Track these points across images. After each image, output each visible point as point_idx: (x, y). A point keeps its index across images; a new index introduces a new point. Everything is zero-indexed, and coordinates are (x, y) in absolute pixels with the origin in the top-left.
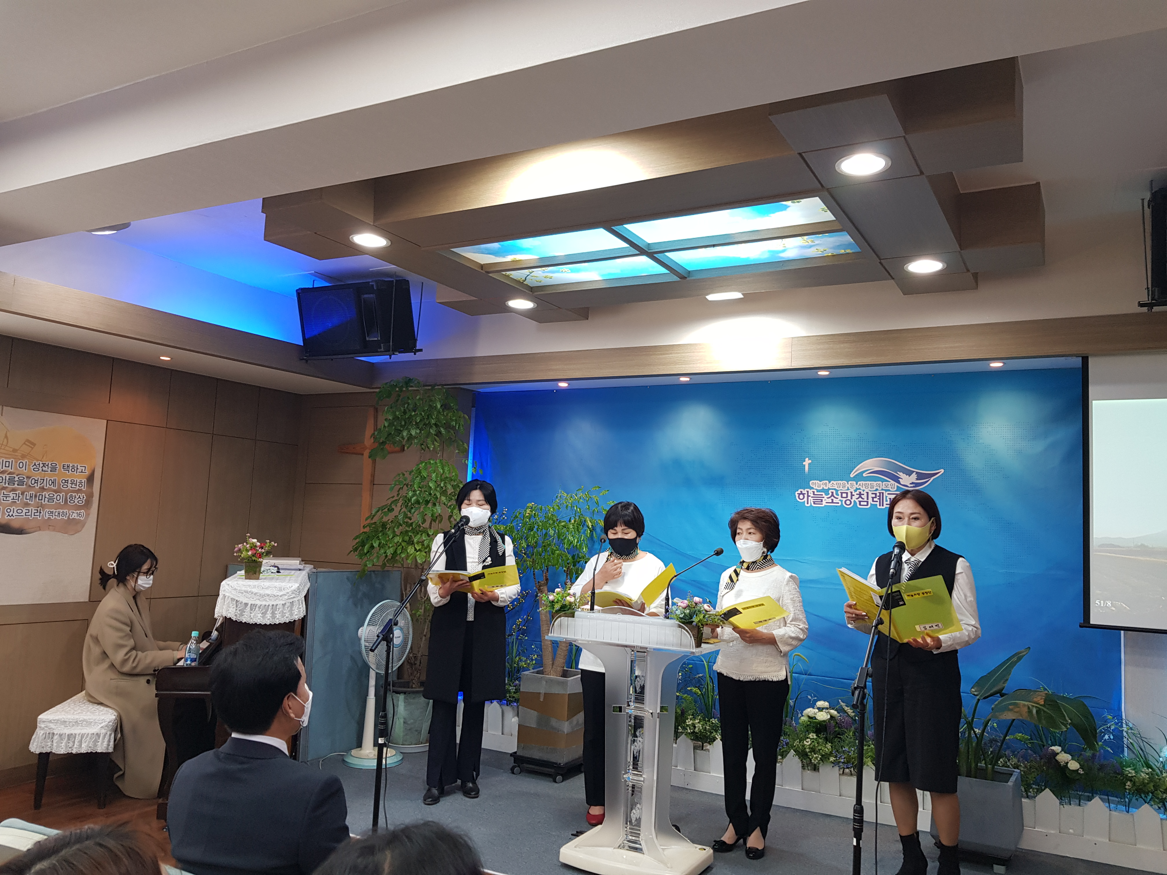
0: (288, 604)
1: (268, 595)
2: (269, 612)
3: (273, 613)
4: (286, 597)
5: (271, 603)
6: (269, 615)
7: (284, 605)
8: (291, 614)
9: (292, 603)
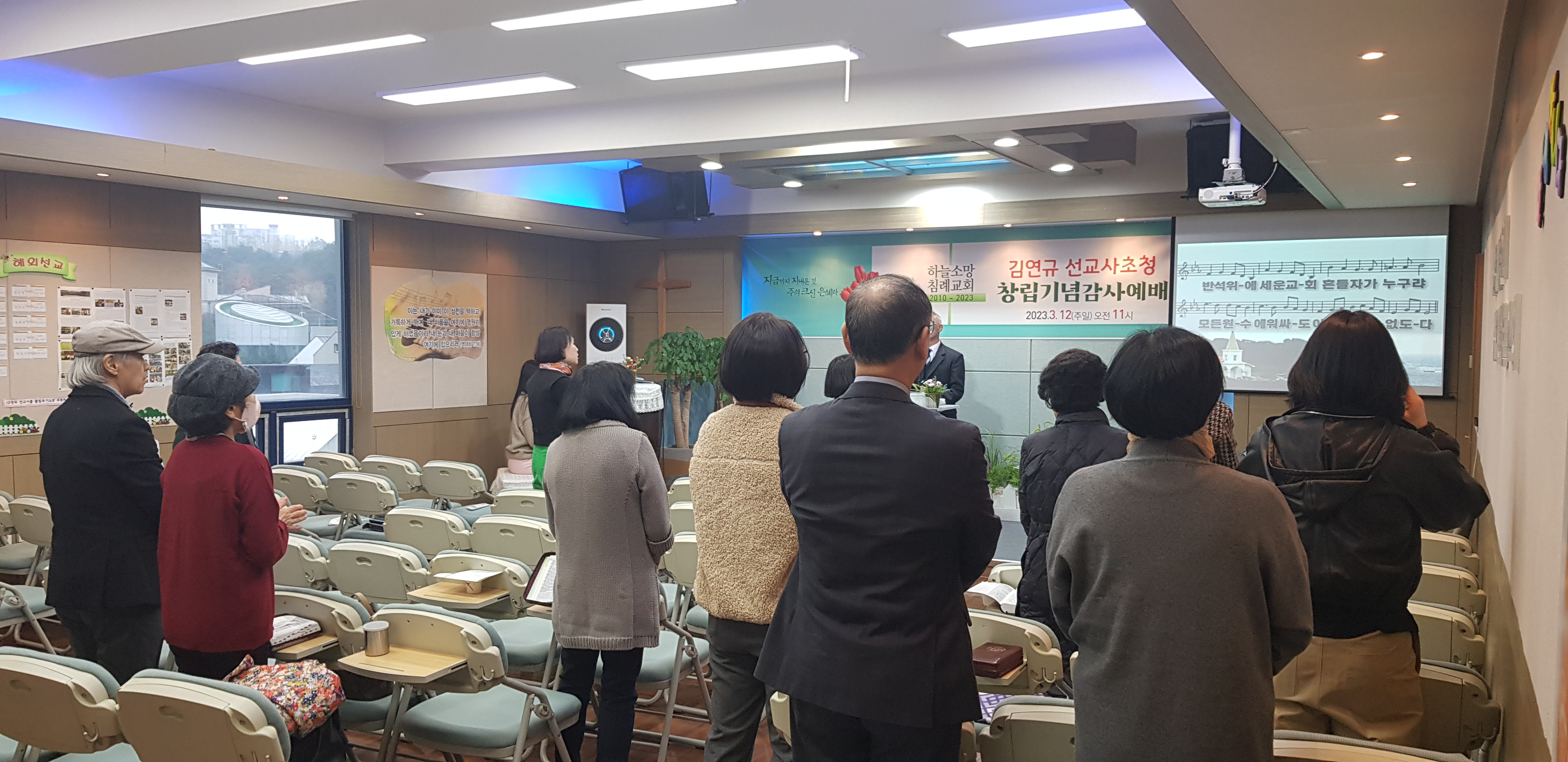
0: (655, 400)
1: (642, 394)
2: (644, 404)
3: (646, 405)
4: (653, 395)
5: (644, 398)
6: (644, 407)
7: (652, 400)
8: (658, 406)
9: (657, 398)
